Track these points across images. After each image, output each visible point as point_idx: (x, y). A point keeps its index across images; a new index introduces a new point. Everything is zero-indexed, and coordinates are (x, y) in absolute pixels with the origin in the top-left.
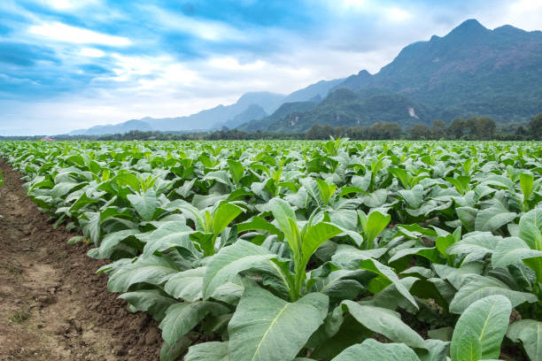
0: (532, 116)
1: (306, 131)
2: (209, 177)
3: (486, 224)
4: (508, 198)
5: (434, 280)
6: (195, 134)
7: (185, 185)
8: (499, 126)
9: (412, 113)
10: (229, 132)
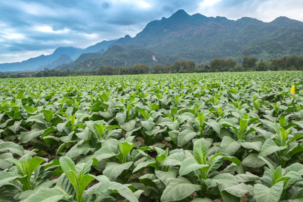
0: (212, 59)
1: (97, 70)
2: (30, 120)
3: (183, 139)
4: (193, 123)
5: (155, 181)
6: (26, 73)
7: (15, 124)
8: (197, 65)
9: (154, 59)
10: (49, 71)
